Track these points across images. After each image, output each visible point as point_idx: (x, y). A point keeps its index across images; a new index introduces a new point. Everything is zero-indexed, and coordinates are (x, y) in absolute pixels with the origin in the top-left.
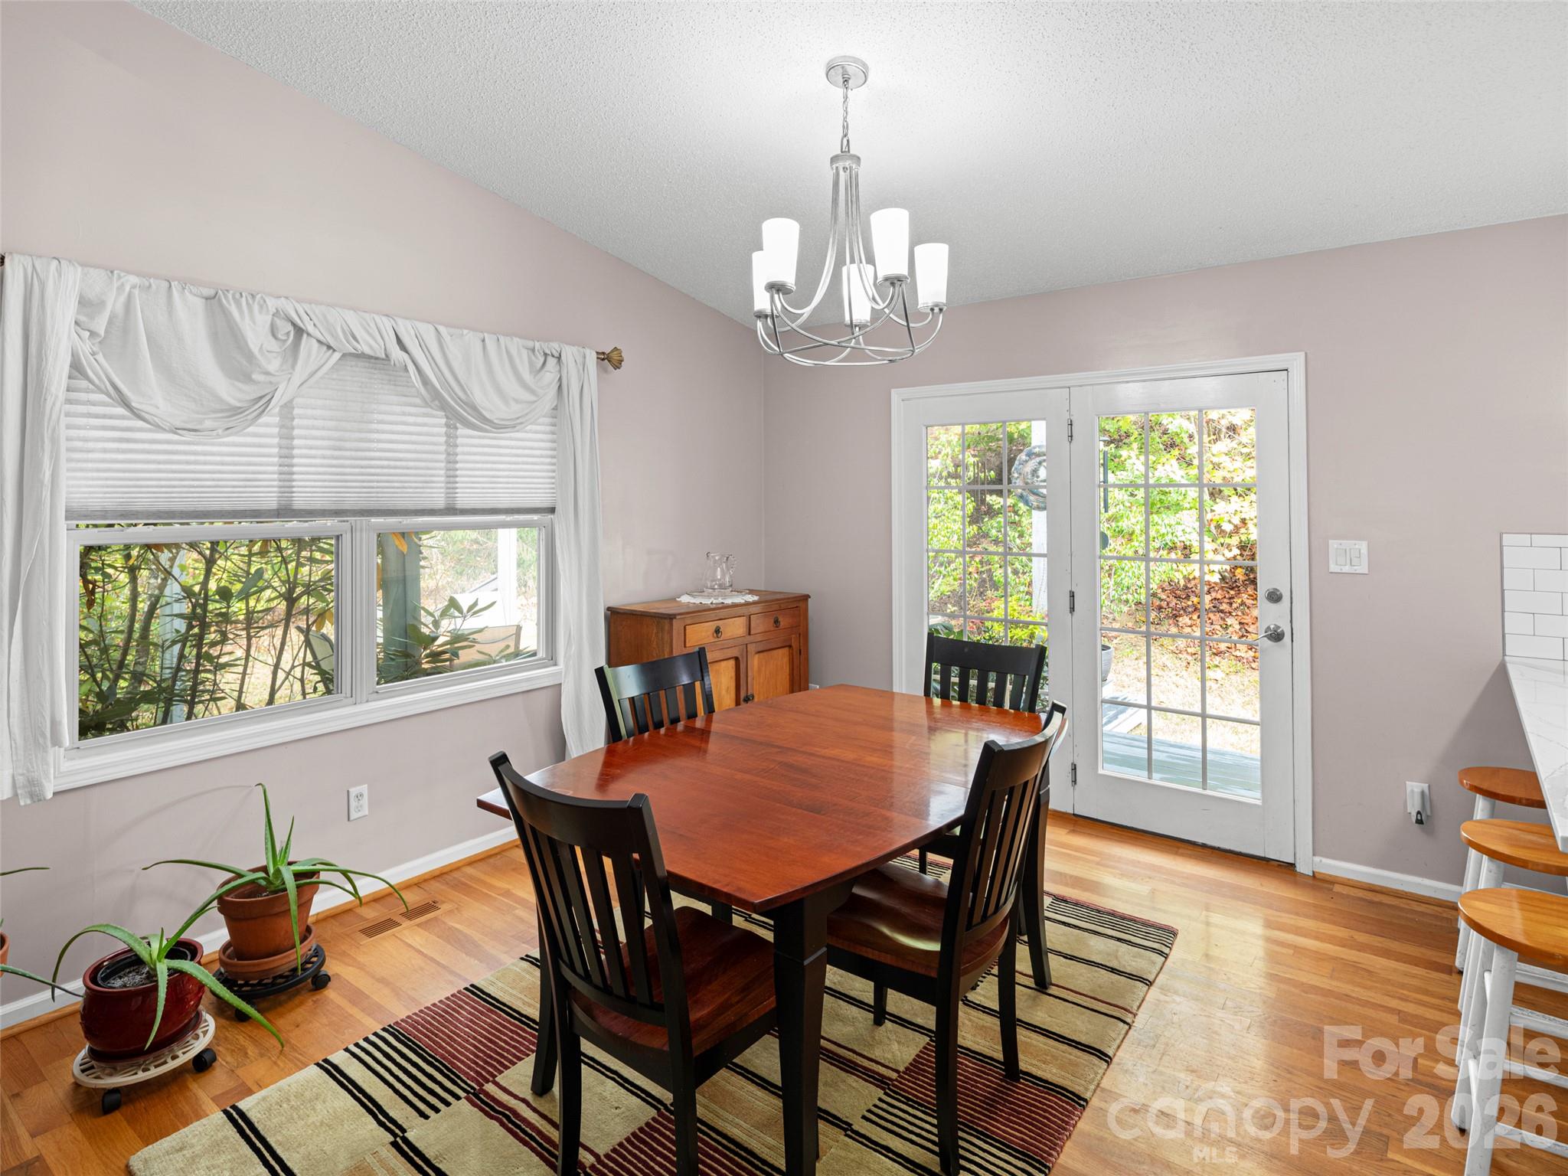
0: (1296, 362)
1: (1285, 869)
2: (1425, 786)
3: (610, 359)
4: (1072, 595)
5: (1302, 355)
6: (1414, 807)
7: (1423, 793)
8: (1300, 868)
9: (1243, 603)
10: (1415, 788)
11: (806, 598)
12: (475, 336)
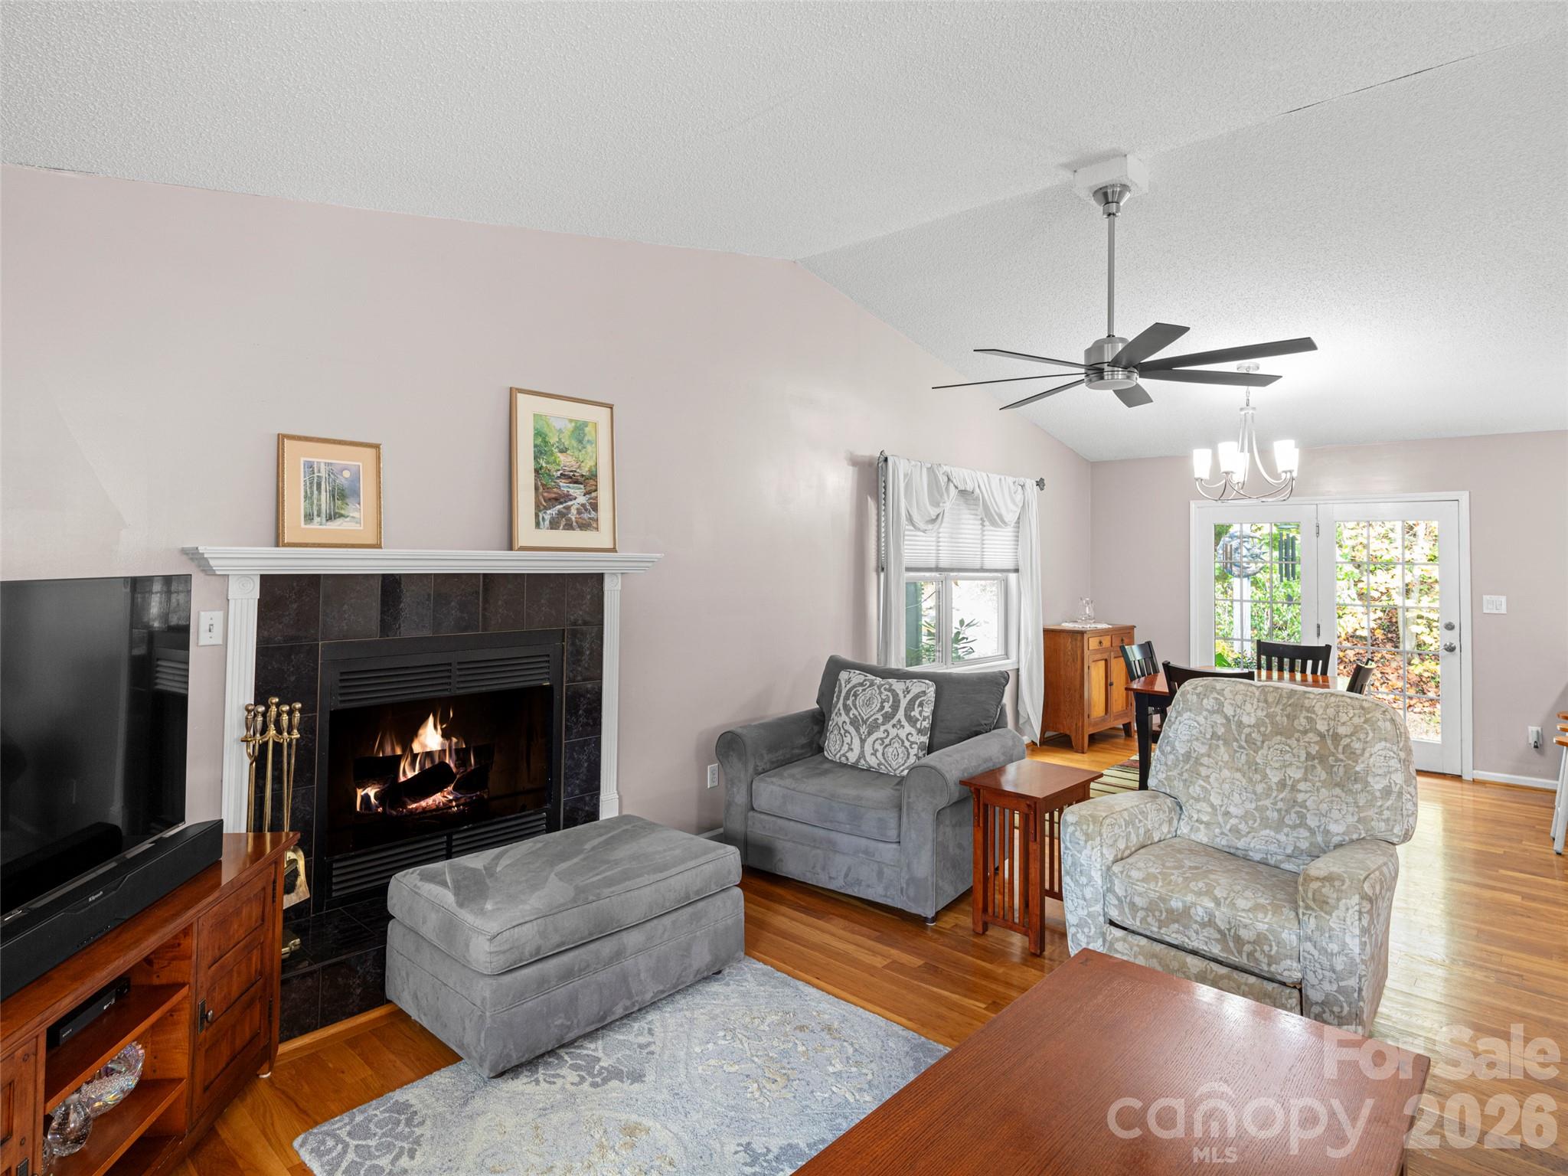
0: (1464, 497)
1: (1458, 778)
2: (1539, 729)
3: (1040, 484)
4: (1319, 627)
5: (1468, 493)
6: (1532, 741)
7: (1538, 732)
8: (1464, 777)
9: (1383, 657)
10: (1533, 729)
11: (1133, 628)
12: (999, 477)
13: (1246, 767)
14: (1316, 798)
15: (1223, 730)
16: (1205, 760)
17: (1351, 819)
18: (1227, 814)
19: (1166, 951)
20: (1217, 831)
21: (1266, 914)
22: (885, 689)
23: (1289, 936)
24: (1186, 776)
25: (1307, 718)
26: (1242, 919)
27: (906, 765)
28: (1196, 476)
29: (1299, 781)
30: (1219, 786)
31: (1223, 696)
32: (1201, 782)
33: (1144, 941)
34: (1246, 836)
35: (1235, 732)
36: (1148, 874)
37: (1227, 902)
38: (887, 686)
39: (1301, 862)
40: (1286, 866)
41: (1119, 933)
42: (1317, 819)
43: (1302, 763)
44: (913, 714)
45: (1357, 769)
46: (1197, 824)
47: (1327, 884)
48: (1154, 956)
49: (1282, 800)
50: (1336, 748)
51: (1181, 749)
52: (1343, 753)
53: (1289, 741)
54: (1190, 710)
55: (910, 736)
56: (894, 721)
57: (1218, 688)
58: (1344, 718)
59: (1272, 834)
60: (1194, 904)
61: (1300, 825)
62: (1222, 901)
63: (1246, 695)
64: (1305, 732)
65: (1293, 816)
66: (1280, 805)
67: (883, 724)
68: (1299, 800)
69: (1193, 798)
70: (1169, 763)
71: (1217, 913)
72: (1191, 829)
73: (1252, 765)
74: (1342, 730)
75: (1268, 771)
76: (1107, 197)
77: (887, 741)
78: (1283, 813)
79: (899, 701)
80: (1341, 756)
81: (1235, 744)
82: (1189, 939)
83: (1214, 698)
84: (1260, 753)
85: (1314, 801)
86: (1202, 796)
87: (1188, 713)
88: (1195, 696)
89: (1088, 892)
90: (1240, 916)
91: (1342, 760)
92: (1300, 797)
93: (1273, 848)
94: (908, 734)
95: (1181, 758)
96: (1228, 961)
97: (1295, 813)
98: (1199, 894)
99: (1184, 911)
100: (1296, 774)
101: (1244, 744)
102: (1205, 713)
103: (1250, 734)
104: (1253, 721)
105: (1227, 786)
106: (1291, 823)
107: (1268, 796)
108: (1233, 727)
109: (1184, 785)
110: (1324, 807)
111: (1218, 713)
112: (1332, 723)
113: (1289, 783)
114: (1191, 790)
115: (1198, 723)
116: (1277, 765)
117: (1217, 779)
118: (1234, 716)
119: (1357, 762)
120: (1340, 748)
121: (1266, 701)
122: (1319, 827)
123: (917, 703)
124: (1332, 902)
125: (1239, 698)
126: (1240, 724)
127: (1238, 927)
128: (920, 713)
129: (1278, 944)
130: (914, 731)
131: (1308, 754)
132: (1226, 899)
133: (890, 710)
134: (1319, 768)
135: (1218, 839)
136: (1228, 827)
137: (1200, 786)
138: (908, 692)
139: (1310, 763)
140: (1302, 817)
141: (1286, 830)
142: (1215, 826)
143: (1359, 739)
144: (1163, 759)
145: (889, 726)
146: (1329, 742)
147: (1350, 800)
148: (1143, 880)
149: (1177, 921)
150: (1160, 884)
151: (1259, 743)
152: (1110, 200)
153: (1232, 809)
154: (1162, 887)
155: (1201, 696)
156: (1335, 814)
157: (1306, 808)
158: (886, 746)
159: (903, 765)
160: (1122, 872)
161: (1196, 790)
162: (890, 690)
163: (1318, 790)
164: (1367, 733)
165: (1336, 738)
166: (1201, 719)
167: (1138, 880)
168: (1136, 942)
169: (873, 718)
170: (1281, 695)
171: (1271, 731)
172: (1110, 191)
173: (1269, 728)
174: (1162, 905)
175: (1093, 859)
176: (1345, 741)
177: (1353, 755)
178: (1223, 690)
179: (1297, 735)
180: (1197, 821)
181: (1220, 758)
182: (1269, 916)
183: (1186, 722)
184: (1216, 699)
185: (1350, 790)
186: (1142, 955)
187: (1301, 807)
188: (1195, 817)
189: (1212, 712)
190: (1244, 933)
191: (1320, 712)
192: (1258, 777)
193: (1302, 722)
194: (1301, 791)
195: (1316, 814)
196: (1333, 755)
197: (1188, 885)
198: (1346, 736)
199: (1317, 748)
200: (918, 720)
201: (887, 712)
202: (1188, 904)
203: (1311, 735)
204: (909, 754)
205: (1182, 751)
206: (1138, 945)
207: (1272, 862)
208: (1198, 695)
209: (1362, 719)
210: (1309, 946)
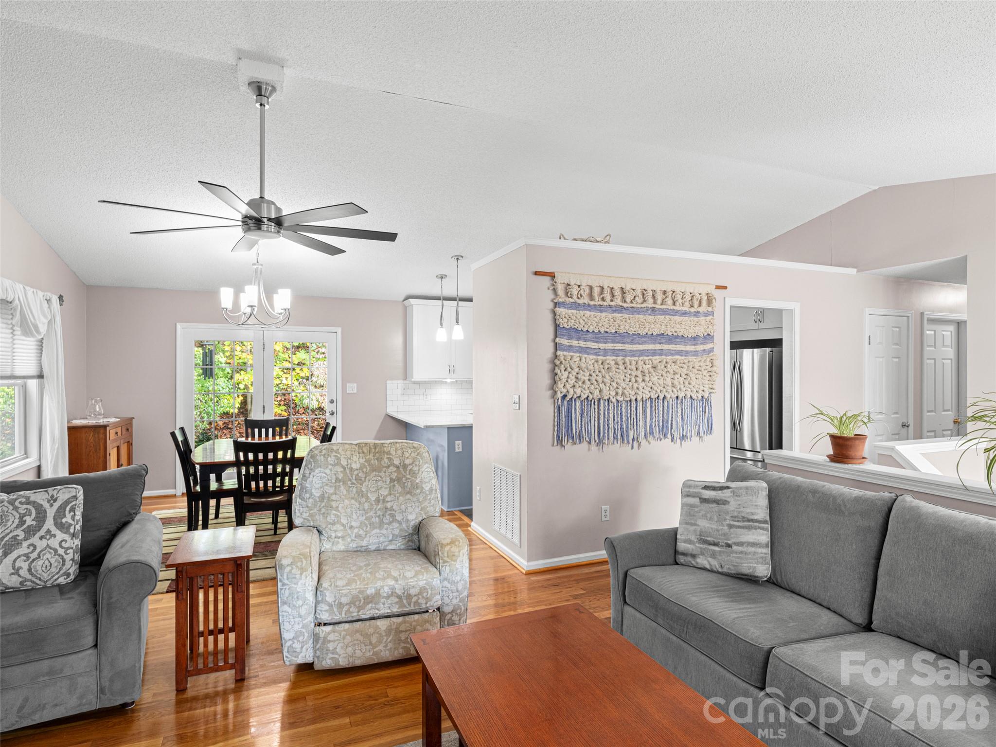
0: (339, 330)
3: (61, 298)
4: (264, 407)
5: (341, 328)
11: (132, 419)
12: (32, 290)
13: (356, 495)
14: (397, 503)
15: (342, 475)
16: (334, 497)
17: (417, 510)
18: (351, 527)
19: (363, 625)
20: (349, 540)
21: (423, 575)
22: (21, 503)
23: (436, 582)
24: (323, 510)
25: (388, 458)
26: (411, 584)
27: (61, 572)
28: (223, 307)
29: (386, 496)
30: (344, 511)
31: (339, 453)
32: (334, 512)
33: (347, 626)
34: (366, 537)
35: (349, 475)
36: (349, 580)
37: (401, 577)
38: (24, 500)
39: (397, 542)
40: (390, 547)
41: (328, 629)
42: (401, 515)
43: (388, 485)
44: (64, 520)
45: (417, 481)
46: (336, 540)
47: (453, 545)
48: (357, 631)
49: (379, 509)
50: (405, 472)
51: (317, 493)
52: (409, 474)
53: (380, 474)
54: (320, 467)
55: (63, 543)
56: (42, 532)
57: (335, 449)
58: (407, 455)
59: (378, 531)
60: (382, 587)
61: (393, 522)
62: (398, 577)
63: (352, 451)
64: (388, 467)
65: (388, 517)
66: (379, 513)
67: (26, 539)
68: (389, 507)
69: (330, 523)
70: (310, 505)
71: (397, 586)
72: (333, 544)
73: (360, 494)
74: (407, 462)
75: (369, 495)
76: (259, 90)
77: (34, 556)
78: (381, 517)
79: (45, 511)
80: (408, 476)
81: (349, 482)
82: (378, 610)
83: (334, 456)
84: (364, 485)
85: (397, 505)
86: (336, 521)
87: (319, 469)
88: (322, 457)
89: (303, 611)
90: (411, 582)
91: (409, 479)
92: (389, 505)
93: (382, 539)
94: (61, 542)
95: (318, 500)
96: (403, 612)
97: (389, 515)
98: (384, 579)
99: (376, 594)
100: (384, 492)
101: (354, 481)
102: (330, 467)
103: (358, 475)
104: (358, 466)
105: (349, 510)
106: (387, 521)
107: (371, 509)
108: (348, 472)
109: (324, 516)
110: (403, 507)
111: (338, 465)
112: (402, 459)
113: (381, 498)
114: (328, 518)
115: (326, 474)
116: (373, 490)
117: (343, 507)
118: (347, 465)
119: (416, 478)
120: (408, 472)
121: (363, 453)
122: (403, 519)
123: (68, 509)
124: (456, 554)
125: (348, 453)
126: (351, 469)
127: (408, 590)
128: (73, 518)
129: (431, 589)
130: (67, 537)
131: (391, 479)
132: (400, 575)
133: (34, 523)
134: (397, 486)
135: (351, 545)
136: (354, 536)
137: (333, 515)
138: (55, 500)
139: (392, 484)
140: (393, 516)
141: (385, 526)
142: (348, 537)
143: (416, 465)
144: (304, 503)
145: (35, 540)
146: (401, 470)
147: (415, 499)
148: (347, 585)
149: (371, 602)
150: (358, 583)
151: (363, 479)
152: (263, 93)
153: (354, 524)
154: (360, 584)
155: (326, 456)
156: (410, 510)
157: (394, 510)
158: (34, 560)
159: (58, 573)
160: (331, 586)
161: (331, 518)
162: (28, 502)
163: (398, 499)
164: (419, 461)
165: (405, 466)
166: (328, 471)
167: (343, 587)
168: (342, 629)
169: (11, 535)
170: (370, 447)
171: (370, 470)
172: (264, 87)
173: (368, 469)
174: (361, 596)
175: (307, 585)
176: (410, 467)
177: (414, 474)
178: (338, 450)
179: (384, 469)
180: (335, 537)
181: (341, 494)
182: (425, 575)
183: (318, 475)
184: (336, 456)
185: (415, 494)
186: (349, 635)
187: (391, 511)
188: (333, 535)
189: (334, 465)
190: (413, 592)
191: (394, 453)
192: (364, 500)
193: (385, 461)
194: (388, 502)
195: (400, 512)
196: (404, 476)
197: (375, 577)
198: (410, 464)
199: (396, 475)
200: (70, 525)
201: (29, 527)
202: (378, 588)
203: (391, 468)
204: (64, 561)
205: (318, 495)
206: (344, 630)
207: (382, 548)
208: (324, 455)
209: (416, 454)
210: (446, 583)
